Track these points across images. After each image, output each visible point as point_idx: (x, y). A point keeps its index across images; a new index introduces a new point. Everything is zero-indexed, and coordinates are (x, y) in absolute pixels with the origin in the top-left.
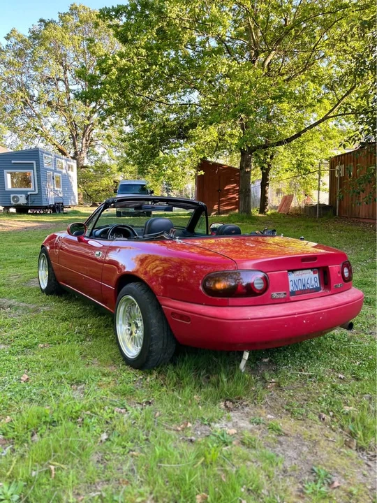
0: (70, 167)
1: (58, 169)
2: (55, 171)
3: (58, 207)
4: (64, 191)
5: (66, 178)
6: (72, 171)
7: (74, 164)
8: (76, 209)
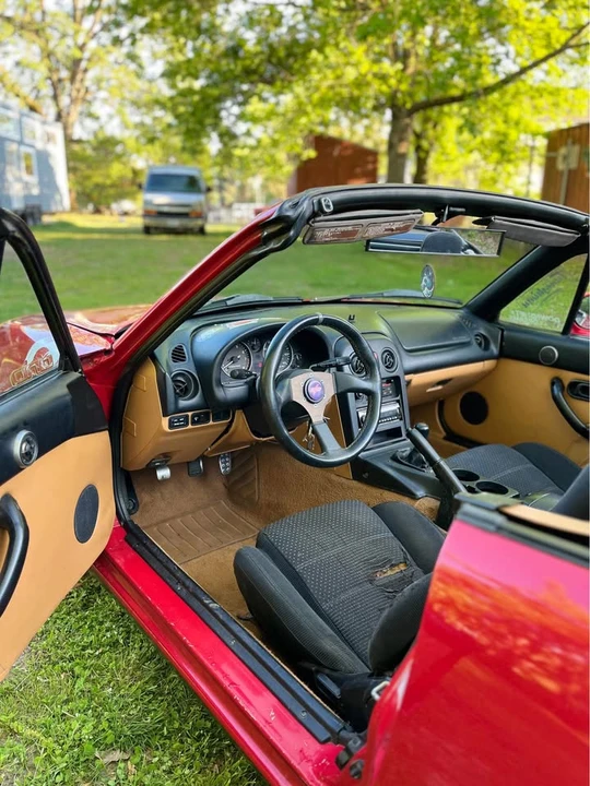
0: (50, 138)
1: (27, 141)
2: (21, 143)
3: (32, 215)
4: (41, 183)
5: (43, 158)
6: (55, 143)
7: (57, 131)
8: (67, 218)
